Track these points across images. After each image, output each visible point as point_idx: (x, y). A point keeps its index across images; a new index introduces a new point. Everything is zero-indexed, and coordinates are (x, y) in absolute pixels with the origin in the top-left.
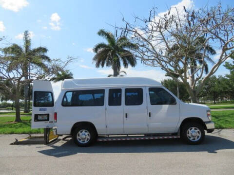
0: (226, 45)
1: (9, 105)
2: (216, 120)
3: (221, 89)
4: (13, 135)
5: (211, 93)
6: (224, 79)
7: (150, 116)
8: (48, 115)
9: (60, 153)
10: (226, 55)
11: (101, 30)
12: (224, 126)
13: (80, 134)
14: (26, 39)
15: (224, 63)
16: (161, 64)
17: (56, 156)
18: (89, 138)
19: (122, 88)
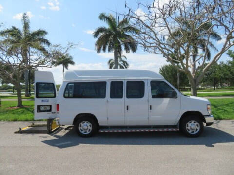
0: (230, 34)
1: (10, 87)
2: (215, 109)
3: (222, 75)
4: (16, 122)
5: (211, 80)
6: (225, 66)
7: (151, 109)
8: (50, 106)
9: (63, 144)
10: (230, 44)
11: (102, 14)
12: (223, 117)
13: (82, 125)
14: (25, 21)
15: (227, 52)
16: (163, 52)
17: (59, 147)
18: (91, 129)
19: (124, 81)
